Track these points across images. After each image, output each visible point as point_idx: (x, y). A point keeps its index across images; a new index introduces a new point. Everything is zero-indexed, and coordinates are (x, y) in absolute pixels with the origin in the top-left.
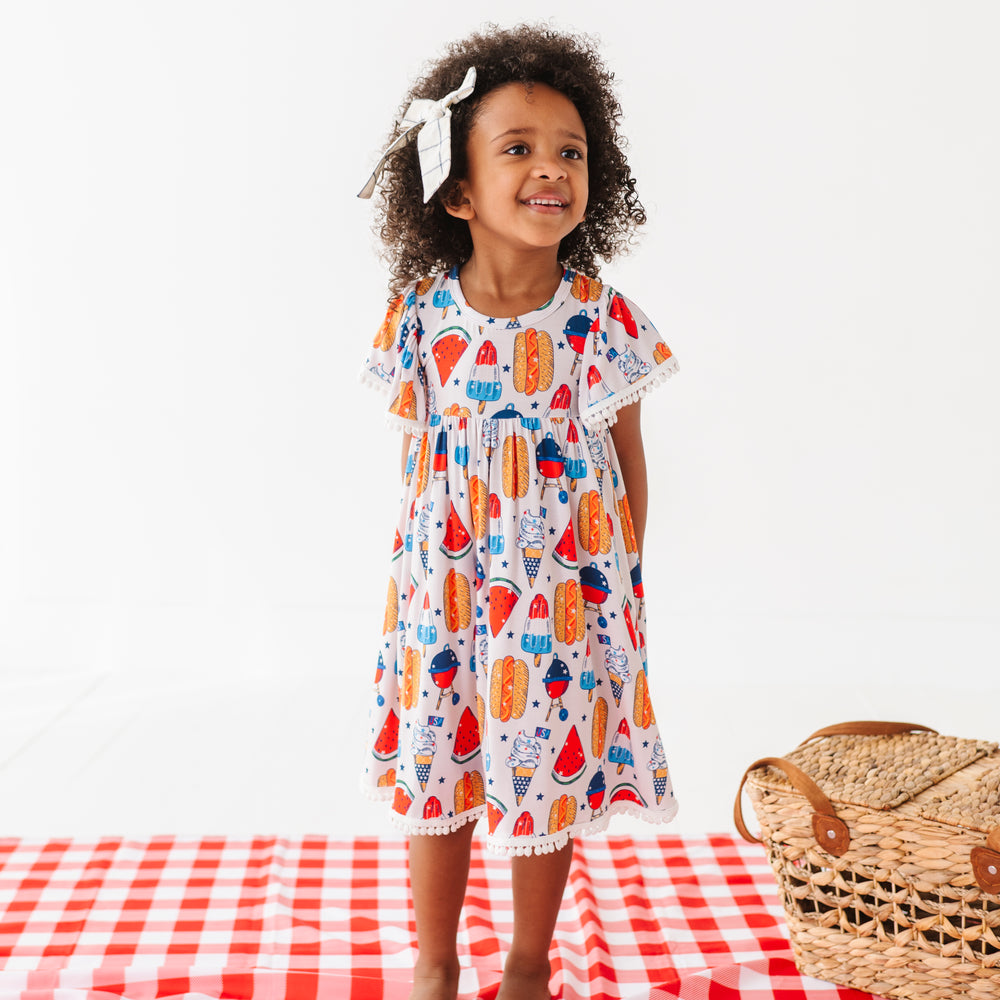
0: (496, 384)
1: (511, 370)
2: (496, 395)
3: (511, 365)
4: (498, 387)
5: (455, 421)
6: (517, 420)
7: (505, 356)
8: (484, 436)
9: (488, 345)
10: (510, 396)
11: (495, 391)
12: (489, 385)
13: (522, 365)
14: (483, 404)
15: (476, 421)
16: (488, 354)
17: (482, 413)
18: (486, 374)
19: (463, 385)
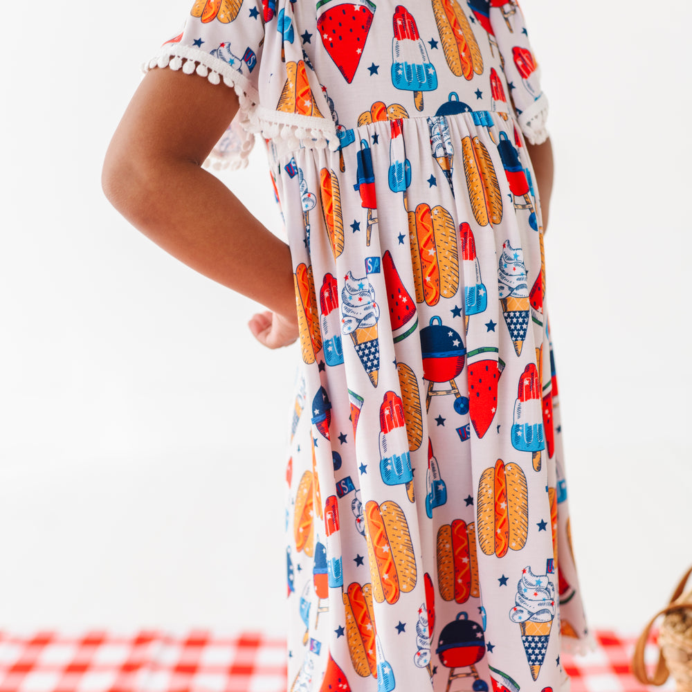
0: (427, 67)
1: (439, 45)
2: (432, 83)
3: (437, 39)
4: (431, 71)
5: (383, 127)
6: (468, 115)
7: (427, 27)
8: (432, 143)
9: (400, 12)
10: (449, 84)
11: (429, 76)
12: (419, 67)
13: (449, 38)
14: (419, 97)
15: (416, 124)
16: (404, 25)
17: (421, 109)
18: (410, 52)
19: (385, 72)
